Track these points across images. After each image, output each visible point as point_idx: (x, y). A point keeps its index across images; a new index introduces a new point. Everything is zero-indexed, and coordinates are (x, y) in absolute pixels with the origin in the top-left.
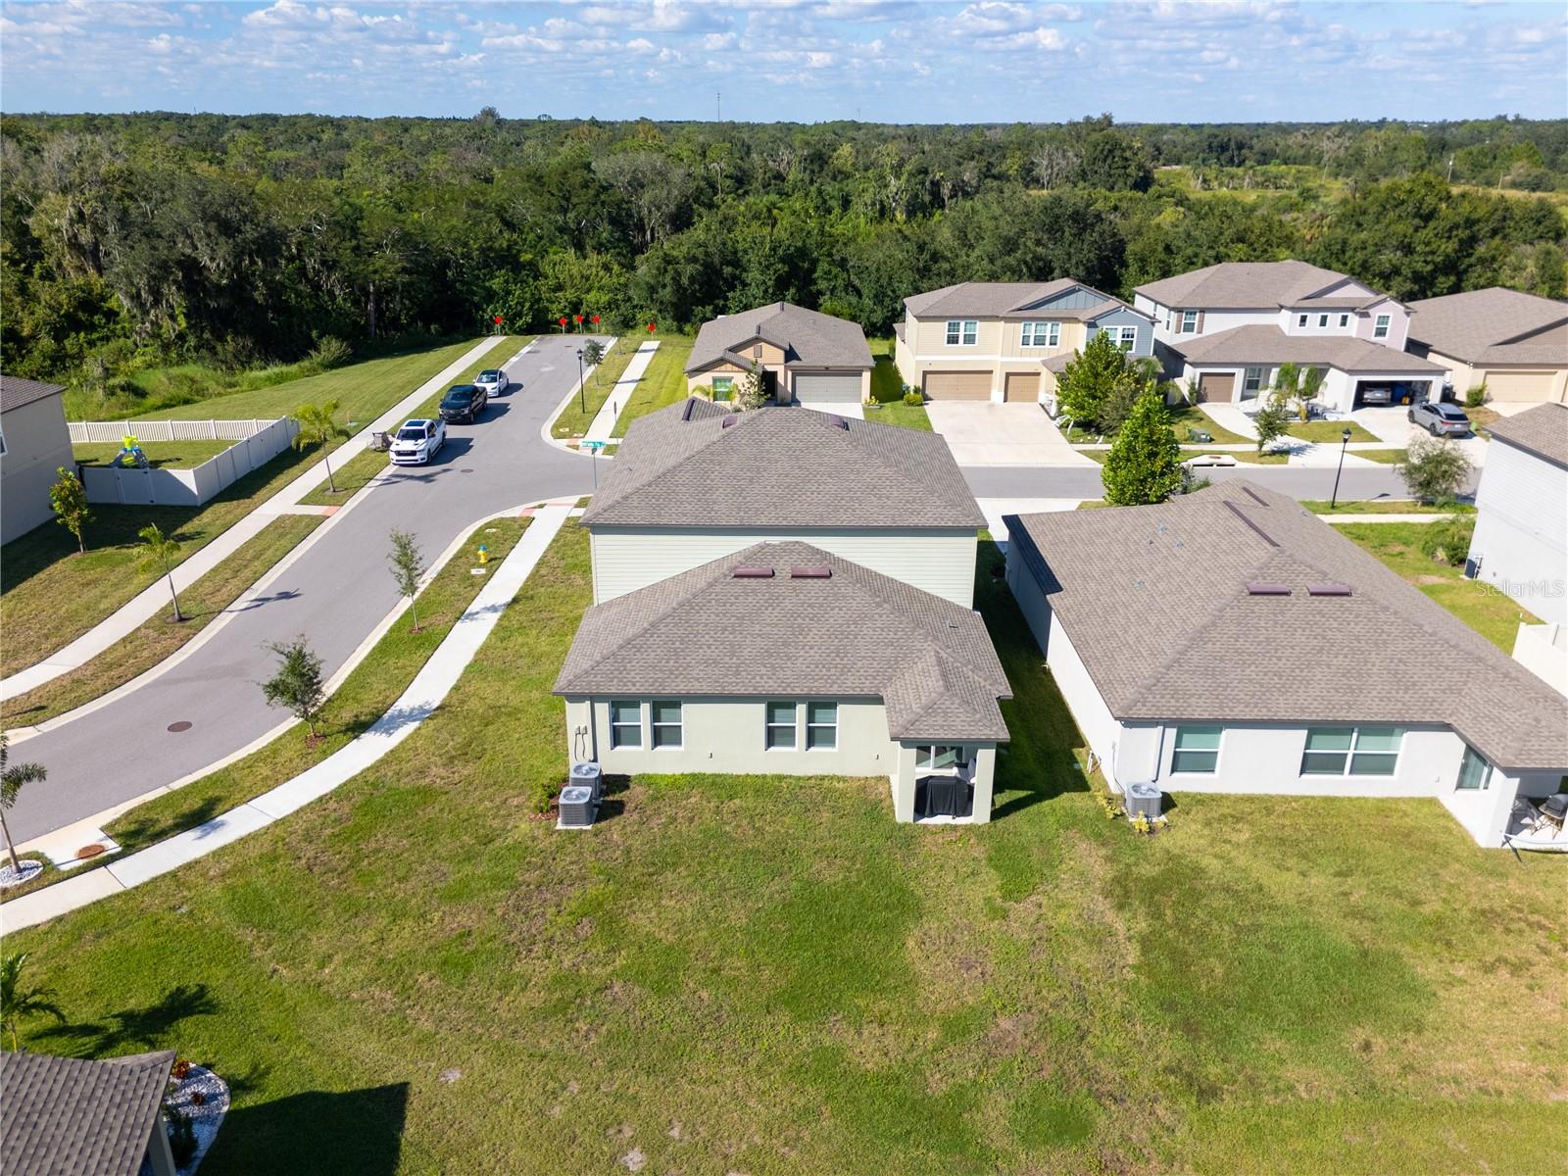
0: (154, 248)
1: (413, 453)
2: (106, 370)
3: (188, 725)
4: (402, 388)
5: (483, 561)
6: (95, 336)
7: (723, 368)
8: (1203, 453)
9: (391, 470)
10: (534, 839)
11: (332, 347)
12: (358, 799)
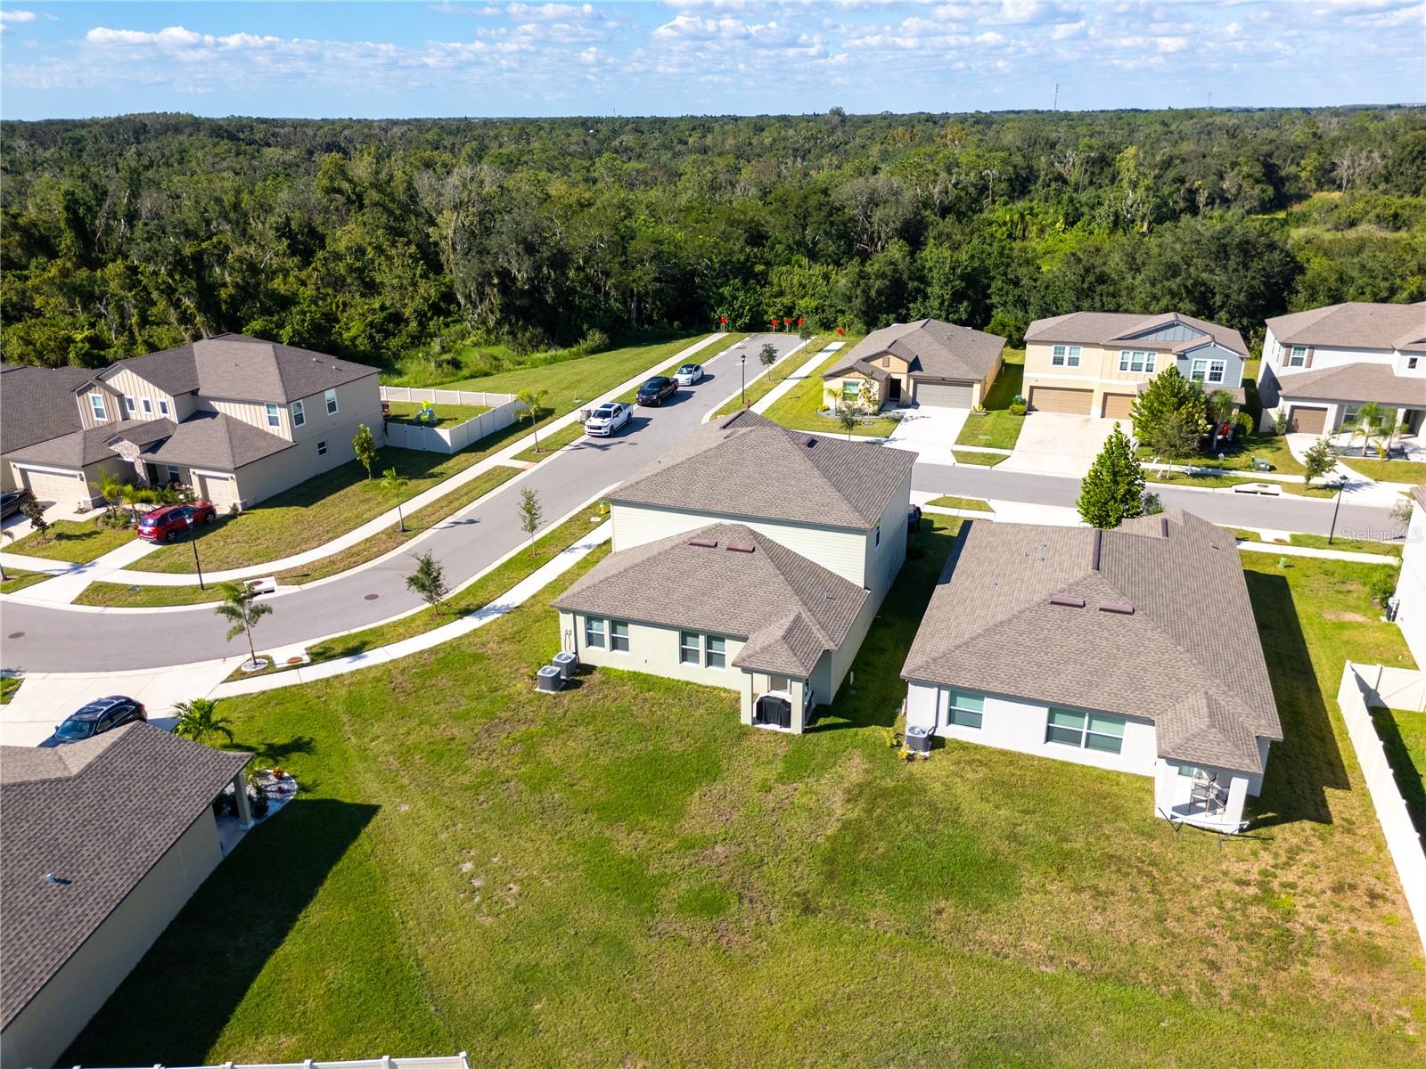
0: (483, 262)
1: (600, 428)
2: (443, 347)
3: (376, 597)
4: (627, 374)
5: (602, 512)
6: (450, 319)
7: (852, 375)
8: (1253, 481)
9: (585, 438)
10: (520, 694)
11: (596, 337)
12: (441, 655)
